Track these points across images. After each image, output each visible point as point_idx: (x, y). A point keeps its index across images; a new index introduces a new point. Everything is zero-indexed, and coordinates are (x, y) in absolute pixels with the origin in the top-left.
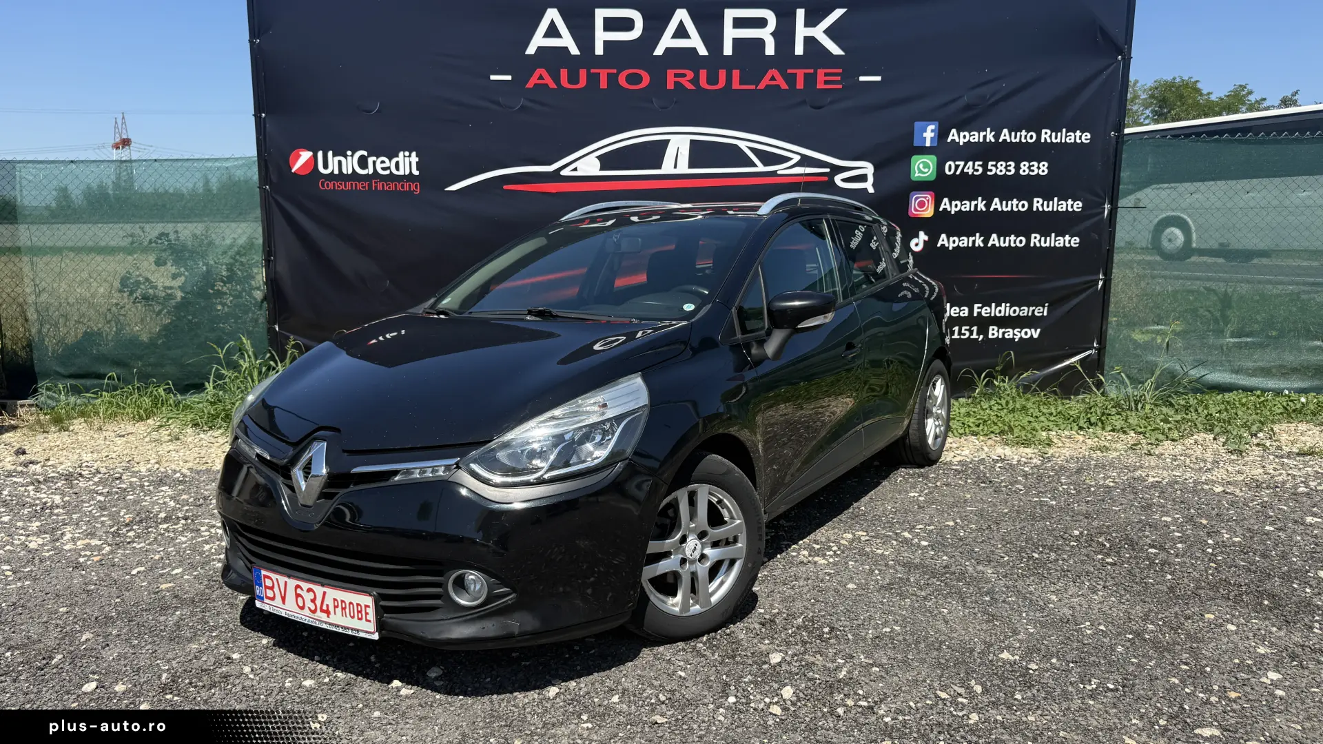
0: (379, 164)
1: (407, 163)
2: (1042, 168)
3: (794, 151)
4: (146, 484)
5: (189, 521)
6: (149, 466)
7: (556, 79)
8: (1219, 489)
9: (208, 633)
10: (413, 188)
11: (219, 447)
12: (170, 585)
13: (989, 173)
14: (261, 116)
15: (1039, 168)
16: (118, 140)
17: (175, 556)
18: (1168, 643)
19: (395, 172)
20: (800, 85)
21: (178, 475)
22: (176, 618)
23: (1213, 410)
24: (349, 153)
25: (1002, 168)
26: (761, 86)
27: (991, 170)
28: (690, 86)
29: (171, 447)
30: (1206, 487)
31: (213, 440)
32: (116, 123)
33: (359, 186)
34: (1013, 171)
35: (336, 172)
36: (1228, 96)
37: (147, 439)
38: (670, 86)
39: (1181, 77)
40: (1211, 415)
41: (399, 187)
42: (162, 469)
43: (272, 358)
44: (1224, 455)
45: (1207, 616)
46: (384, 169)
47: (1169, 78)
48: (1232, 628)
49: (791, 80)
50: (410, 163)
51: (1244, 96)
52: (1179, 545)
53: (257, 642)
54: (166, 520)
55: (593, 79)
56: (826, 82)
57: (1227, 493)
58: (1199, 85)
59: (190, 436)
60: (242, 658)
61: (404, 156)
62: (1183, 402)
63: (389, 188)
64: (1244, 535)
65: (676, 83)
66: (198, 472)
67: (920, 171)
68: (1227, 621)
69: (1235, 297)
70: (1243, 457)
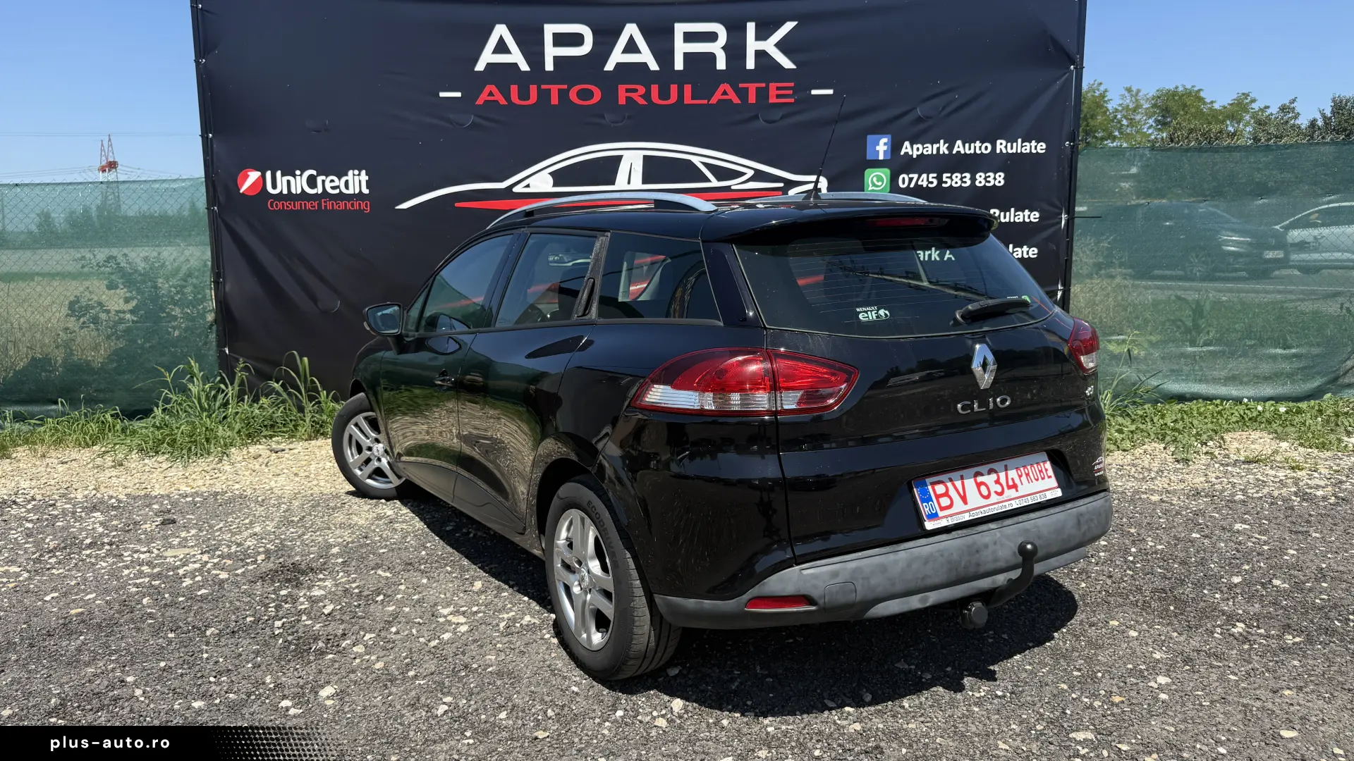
0: (328, 183)
1: (356, 182)
2: (998, 179)
3: (748, 166)
4: (79, 510)
5: (114, 547)
6: (86, 492)
7: (507, 95)
8: (1155, 498)
9: (107, 657)
10: (363, 206)
11: (162, 472)
12: (80, 610)
13: (944, 185)
14: (208, 136)
15: (995, 179)
16: (104, 163)
17: (92, 581)
18: (1067, 650)
19: (345, 191)
20: (752, 99)
21: (113, 501)
22: (79, 642)
23: (1168, 420)
24: (298, 172)
25: (958, 180)
26: (714, 100)
27: (946, 182)
28: (642, 102)
29: (114, 474)
30: (1144, 496)
31: (156, 465)
32: (102, 145)
33: (309, 206)
34: (969, 183)
35: (285, 192)
36: (1231, 104)
37: (91, 465)
38: (622, 101)
39: (1184, 86)
40: (1166, 424)
41: (349, 206)
42: (99, 495)
43: (223, 381)
44: (1170, 464)
45: (1111, 623)
46: (333, 188)
47: (1172, 87)
48: (1133, 634)
49: (743, 94)
50: (360, 181)
51: (1247, 103)
52: (1102, 554)
53: (155, 665)
54: (89, 546)
55: (543, 95)
56: (778, 96)
57: (1163, 502)
58: (1202, 94)
59: (135, 461)
60: (136, 681)
61: (354, 175)
62: (1140, 413)
63: (339, 207)
64: (1168, 542)
65: (628, 99)
66: (135, 498)
67: (874, 185)
68: (1130, 627)
69: (1207, 307)
70: (1188, 466)
